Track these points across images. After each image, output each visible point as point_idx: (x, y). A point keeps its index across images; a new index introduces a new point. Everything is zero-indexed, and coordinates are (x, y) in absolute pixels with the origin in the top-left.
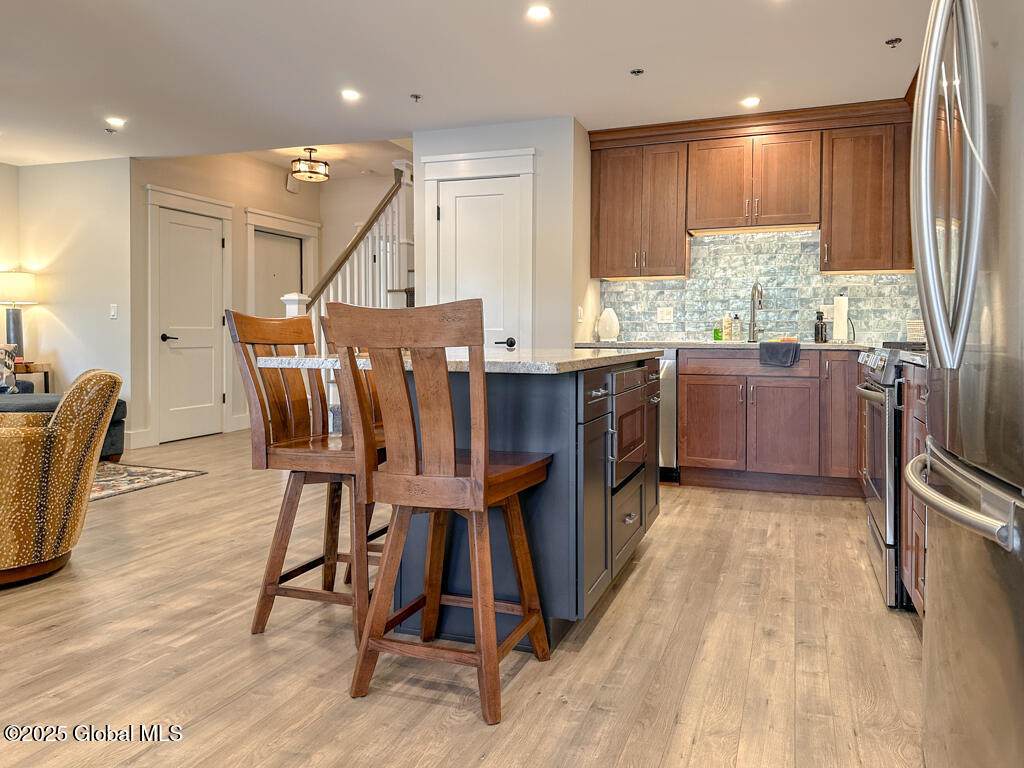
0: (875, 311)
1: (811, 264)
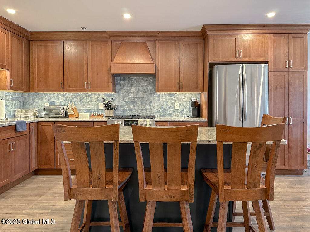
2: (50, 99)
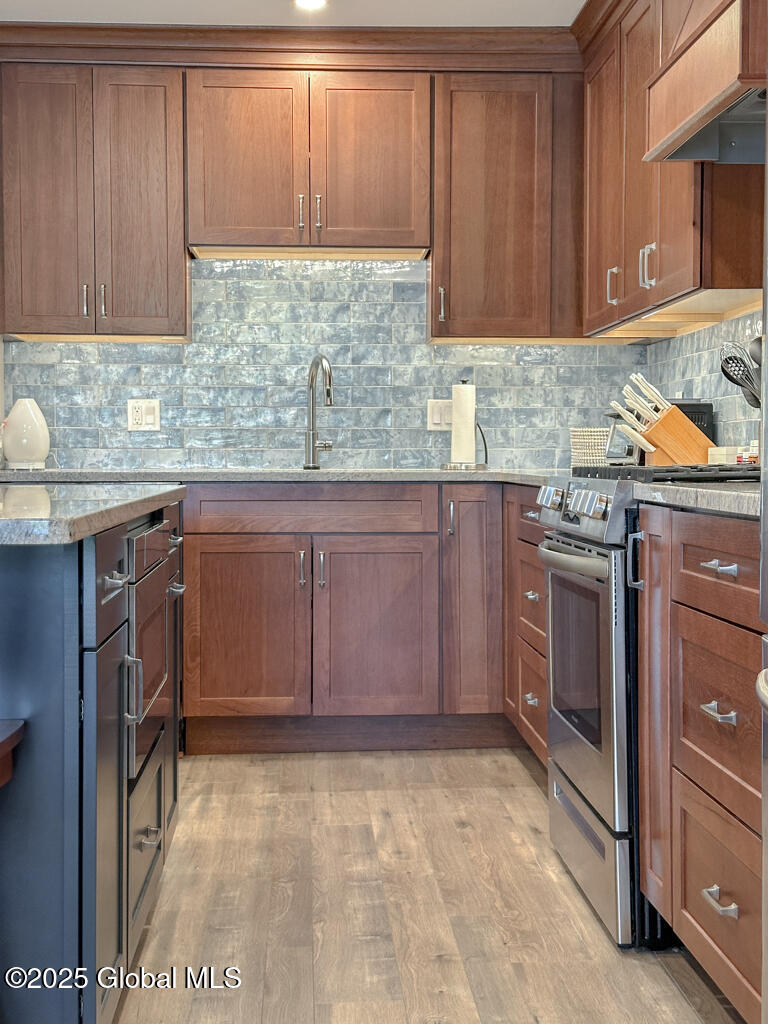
0: (518, 411)
1: (412, 322)
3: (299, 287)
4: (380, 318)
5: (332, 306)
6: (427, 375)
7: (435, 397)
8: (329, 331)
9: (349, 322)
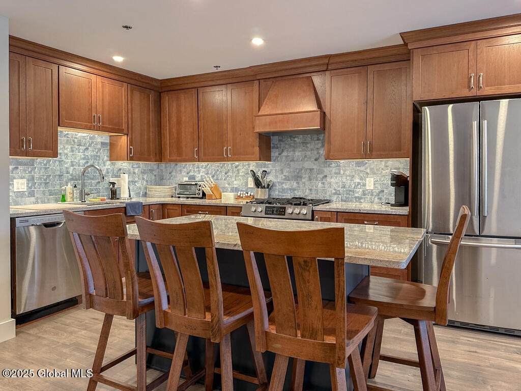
2: (189, 172)
3: (74, 141)
4: (97, 153)
5: (83, 148)
6: (110, 170)
7: (112, 177)
8: (83, 156)
9: (89, 153)
